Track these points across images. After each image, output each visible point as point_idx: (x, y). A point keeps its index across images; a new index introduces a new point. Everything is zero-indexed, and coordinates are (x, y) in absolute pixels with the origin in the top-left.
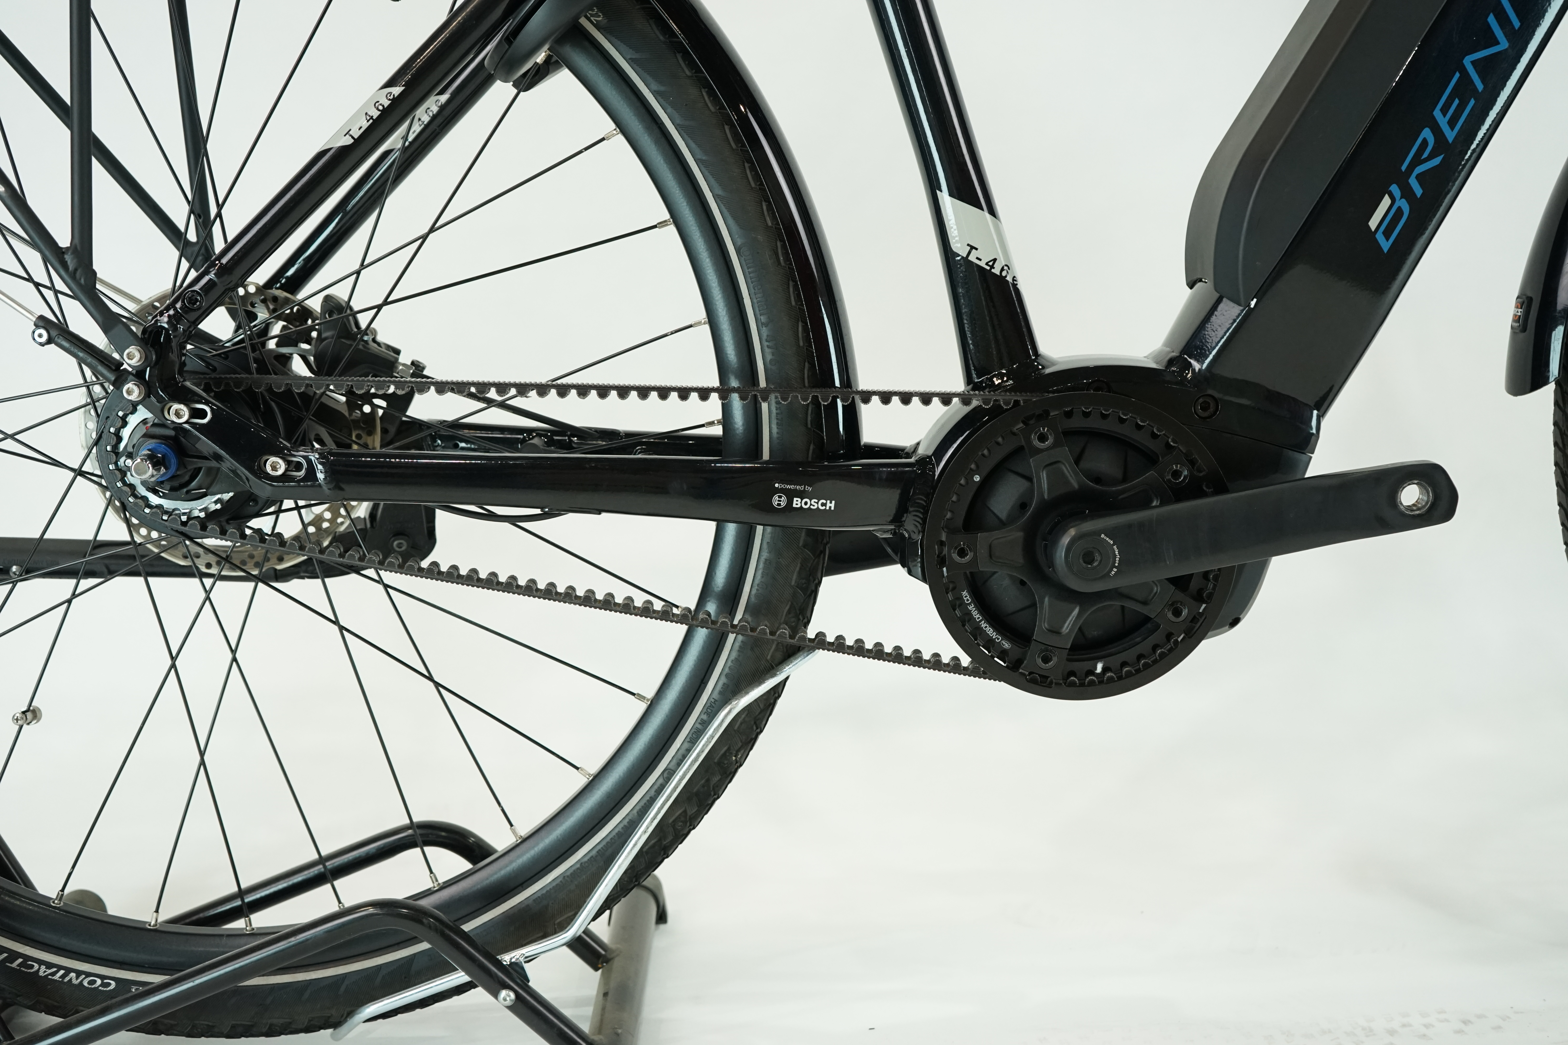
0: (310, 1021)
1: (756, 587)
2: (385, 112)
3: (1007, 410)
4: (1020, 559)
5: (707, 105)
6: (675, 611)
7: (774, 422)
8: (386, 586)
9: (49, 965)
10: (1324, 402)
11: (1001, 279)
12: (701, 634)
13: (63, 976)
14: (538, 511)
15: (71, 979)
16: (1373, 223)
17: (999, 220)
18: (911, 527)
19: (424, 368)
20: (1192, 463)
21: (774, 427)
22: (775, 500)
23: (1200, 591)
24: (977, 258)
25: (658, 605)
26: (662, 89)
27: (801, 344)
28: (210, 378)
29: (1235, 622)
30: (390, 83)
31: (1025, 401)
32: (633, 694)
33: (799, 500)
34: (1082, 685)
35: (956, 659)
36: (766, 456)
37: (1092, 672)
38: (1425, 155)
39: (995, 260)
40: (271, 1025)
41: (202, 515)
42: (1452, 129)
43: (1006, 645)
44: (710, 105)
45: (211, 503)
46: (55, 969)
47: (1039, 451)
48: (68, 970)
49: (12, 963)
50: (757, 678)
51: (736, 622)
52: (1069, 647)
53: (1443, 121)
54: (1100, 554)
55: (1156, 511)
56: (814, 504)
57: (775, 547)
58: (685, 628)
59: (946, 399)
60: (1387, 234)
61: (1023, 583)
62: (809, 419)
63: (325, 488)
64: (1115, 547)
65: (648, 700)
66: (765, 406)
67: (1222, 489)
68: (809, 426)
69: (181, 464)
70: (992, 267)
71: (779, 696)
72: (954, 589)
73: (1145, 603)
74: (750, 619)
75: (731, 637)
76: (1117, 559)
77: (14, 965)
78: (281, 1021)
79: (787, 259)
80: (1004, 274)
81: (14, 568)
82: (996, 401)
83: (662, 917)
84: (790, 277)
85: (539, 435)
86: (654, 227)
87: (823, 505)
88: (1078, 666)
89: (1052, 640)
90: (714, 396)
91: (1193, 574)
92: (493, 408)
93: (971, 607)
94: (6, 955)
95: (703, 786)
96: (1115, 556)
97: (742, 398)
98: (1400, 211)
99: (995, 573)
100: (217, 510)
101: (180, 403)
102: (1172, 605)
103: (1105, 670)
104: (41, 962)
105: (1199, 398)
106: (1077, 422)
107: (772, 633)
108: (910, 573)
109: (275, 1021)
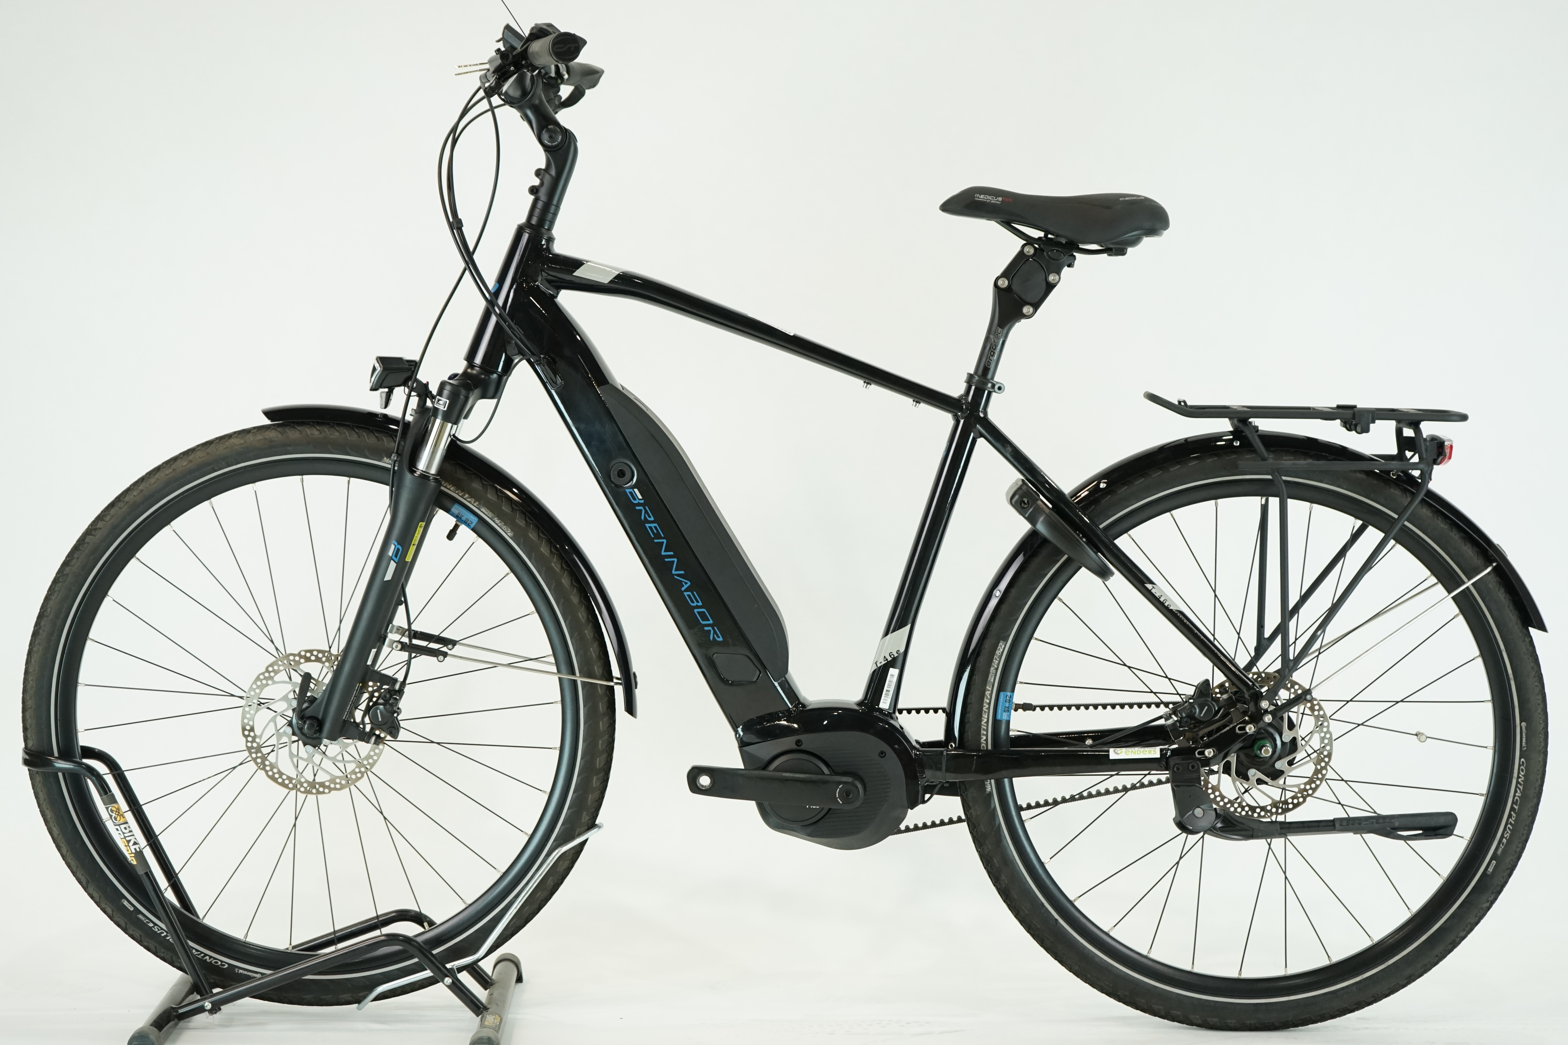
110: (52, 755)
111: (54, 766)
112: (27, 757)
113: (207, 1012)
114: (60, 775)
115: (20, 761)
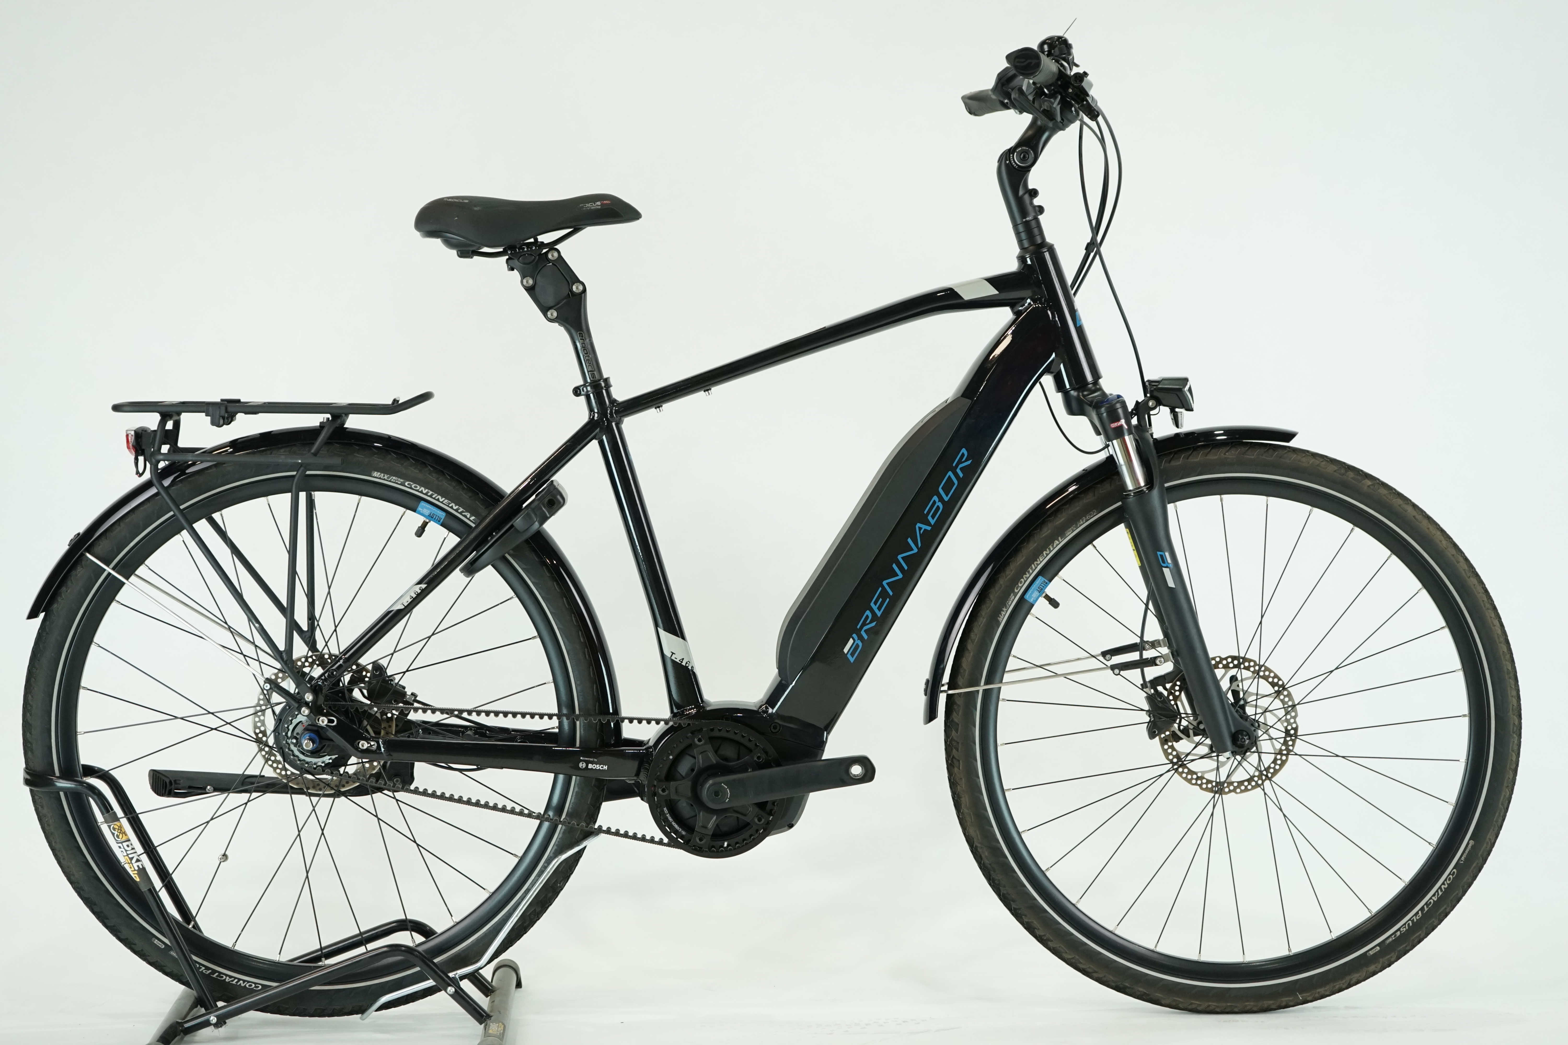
0: (353, 1007)
1: (571, 804)
2: (418, 595)
3: (685, 727)
4: (690, 794)
5: (556, 589)
6: (534, 814)
7: (582, 729)
8: (397, 800)
9: (230, 977)
10: (829, 726)
11: (687, 667)
12: (546, 825)
13: (237, 982)
14: (475, 767)
15: (240, 984)
16: (846, 650)
17: (687, 641)
18: (643, 778)
19: (417, 696)
20: (766, 753)
21: (582, 731)
22: (581, 765)
23: (771, 810)
24: (676, 658)
25: (526, 812)
26: (537, 581)
27: (595, 694)
28: (331, 704)
29: (791, 826)
30: (419, 583)
31: (693, 724)
32: (512, 854)
33: (591, 765)
34: (718, 852)
35: (661, 840)
36: (578, 744)
37: (722, 846)
38: (868, 622)
39: (683, 659)
40: (334, 1009)
41: (323, 765)
42: (879, 611)
43: (684, 833)
44: (557, 588)
45: (327, 759)
46: (233, 979)
47: (698, 746)
48: (239, 980)
49: (213, 975)
50: (571, 847)
51: (562, 820)
52: (711, 834)
53: (875, 608)
54: (721, 792)
55: (750, 774)
56: (598, 767)
57: (581, 786)
58: (538, 822)
59: (658, 722)
60: (852, 655)
61: (692, 805)
62: (598, 728)
63: (384, 754)
64: (728, 789)
65: (519, 857)
66: (578, 723)
67: (779, 765)
68: (598, 731)
69: (320, 743)
70: (682, 662)
71: (581, 856)
72: (660, 807)
73: (745, 815)
74: (568, 819)
75: (560, 826)
76: (729, 795)
77: (215, 976)
78: (339, 1007)
79: (589, 656)
80: (687, 665)
81: (209, 787)
82: (679, 723)
83: (519, 985)
84: (591, 664)
85: (471, 730)
86: (530, 639)
87: (602, 767)
88: (715, 843)
89: (704, 831)
90: (555, 718)
91: (768, 801)
92: (453, 718)
93: (668, 815)
94: (210, 971)
95: (544, 898)
96: (728, 793)
97: (567, 719)
98: (857, 646)
99: (680, 800)
100: (329, 762)
101: (323, 716)
102: (757, 816)
103: (728, 845)
104: (226, 975)
105: (772, 724)
106: (716, 733)
107: (578, 825)
108: (642, 799)
109: (336, 1007)
110: (54, 774)
111: (55, 785)
112: (28, 777)
113: (212, 1026)
114: (62, 794)
115: (22, 781)
